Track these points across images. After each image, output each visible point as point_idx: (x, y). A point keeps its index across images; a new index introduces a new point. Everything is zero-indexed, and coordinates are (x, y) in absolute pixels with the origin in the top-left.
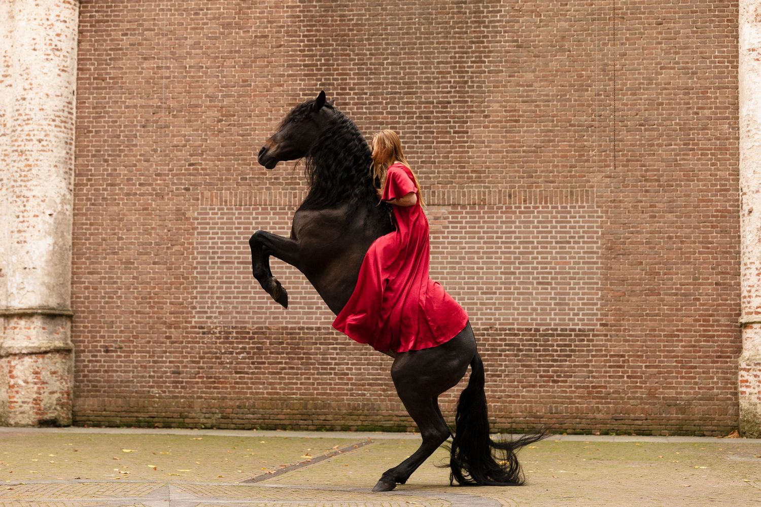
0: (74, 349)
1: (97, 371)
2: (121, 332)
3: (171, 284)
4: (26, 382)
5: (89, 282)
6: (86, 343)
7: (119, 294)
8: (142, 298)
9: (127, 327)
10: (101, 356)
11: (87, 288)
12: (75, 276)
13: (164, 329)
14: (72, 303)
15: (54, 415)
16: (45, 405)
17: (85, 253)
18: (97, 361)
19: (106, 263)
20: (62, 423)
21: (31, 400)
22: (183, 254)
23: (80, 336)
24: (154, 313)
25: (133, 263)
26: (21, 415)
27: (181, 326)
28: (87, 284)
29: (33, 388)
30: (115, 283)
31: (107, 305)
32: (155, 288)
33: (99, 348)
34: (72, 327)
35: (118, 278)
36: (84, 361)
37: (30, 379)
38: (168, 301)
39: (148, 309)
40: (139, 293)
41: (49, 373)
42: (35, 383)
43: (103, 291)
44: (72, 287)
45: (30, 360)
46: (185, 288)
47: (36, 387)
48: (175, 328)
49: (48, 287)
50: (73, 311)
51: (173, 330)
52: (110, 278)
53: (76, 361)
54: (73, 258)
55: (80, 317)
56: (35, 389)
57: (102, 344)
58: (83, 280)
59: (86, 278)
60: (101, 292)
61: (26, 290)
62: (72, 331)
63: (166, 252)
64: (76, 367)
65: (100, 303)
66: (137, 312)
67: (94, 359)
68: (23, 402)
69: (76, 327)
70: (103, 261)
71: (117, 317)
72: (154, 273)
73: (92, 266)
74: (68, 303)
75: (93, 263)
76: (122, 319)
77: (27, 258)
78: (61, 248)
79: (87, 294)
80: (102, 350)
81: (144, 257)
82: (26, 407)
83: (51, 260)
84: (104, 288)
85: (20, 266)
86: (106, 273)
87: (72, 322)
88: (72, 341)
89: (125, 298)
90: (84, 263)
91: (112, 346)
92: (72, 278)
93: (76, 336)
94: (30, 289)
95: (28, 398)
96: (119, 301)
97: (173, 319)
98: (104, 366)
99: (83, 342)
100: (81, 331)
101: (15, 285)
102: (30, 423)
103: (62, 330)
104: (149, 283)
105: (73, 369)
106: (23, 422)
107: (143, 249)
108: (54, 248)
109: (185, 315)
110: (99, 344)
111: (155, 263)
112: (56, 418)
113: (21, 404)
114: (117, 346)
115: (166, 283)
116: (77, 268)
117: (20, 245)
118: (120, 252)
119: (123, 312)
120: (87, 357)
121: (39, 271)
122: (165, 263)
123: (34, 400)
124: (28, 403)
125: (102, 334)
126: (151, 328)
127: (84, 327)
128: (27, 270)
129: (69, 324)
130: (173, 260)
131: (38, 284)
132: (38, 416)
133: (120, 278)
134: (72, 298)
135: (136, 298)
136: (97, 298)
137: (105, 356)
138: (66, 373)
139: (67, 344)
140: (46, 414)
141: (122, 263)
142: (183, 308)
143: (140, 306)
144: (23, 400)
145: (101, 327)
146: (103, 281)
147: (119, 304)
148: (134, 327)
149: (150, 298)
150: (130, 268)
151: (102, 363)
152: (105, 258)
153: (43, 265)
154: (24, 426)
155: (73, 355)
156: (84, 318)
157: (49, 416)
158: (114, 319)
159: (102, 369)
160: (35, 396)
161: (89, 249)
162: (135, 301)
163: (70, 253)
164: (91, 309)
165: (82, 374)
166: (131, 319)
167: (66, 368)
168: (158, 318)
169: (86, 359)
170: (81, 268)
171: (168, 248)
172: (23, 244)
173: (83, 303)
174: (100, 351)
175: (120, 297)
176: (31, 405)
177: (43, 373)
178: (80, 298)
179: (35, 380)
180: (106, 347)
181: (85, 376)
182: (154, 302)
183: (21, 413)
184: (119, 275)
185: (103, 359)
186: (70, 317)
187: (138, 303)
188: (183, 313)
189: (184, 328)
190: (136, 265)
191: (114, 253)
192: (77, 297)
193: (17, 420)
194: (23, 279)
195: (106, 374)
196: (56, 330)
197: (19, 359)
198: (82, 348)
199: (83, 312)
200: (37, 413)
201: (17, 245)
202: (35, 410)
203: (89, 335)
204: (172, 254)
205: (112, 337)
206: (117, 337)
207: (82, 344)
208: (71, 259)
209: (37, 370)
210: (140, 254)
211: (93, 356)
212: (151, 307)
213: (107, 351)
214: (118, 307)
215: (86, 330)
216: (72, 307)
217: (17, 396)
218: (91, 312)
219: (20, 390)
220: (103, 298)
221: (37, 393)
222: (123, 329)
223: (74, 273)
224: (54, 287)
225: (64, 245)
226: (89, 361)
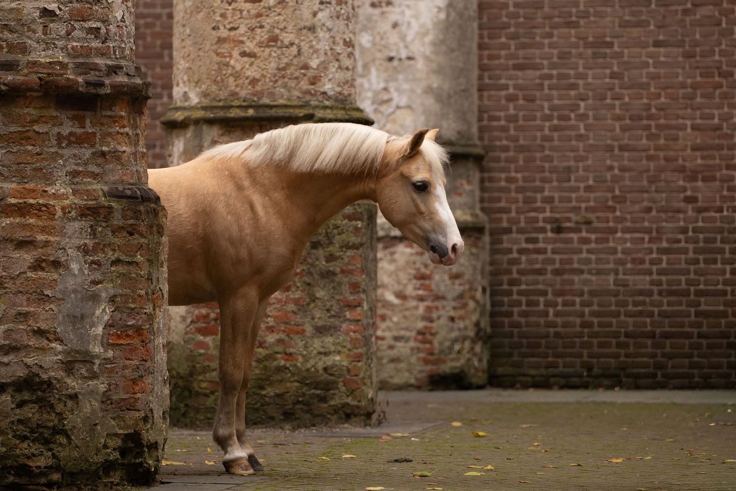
0: (487, 226)
1: (539, 272)
2: (588, 189)
3: (695, 87)
4: (401, 296)
5: (516, 87)
6: (513, 214)
7: (582, 111)
8: (631, 118)
9: (599, 180)
10: (547, 241)
11: (511, 98)
12: (486, 74)
13: (681, 183)
14: (481, 130)
15: (458, 364)
16: (441, 344)
17: (506, 26)
18: (538, 251)
19: (551, 46)
20: (474, 380)
21: (413, 334)
22: (719, 24)
23: (499, 200)
24: (657, 148)
25: (610, 45)
26: (392, 365)
27: (718, 175)
28: (511, 91)
29: (416, 308)
30: (573, 87)
31: (556, 134)
32: (658, 96)
33: (541, 224)
34: (482, 181)
35: (579, 76)
36: (510, 251)
37: (410, 290)
38: (689, 123)
39: (644, 141)
40: (625, 107)
41: (446, 277)
42: (421, 299)
43: (546, 104)
44: (481, 98)
45: (408, 250)
46: (724, 96)
47: (422, 306)
48: (704, 180)
49: (439, 99)
50: (484, 147)
51: (700, 184)
52: (561, 77)
53: (493, 252)
54: (481, 37)
55: (498, 160)
56: (421, 310)
57: (548, 214)
58: (503, 81)
59: (510, 79)
60: (542, 108)
61: (394, 104)
62: (483, 189)
63: (683, 21)
64: (492, 263)
65: (541, 128)
66: (622, 148)
67: (531, 246)
68: (397, 339)
69: (491, 180)
70: (546, 41)
71: (578, 159)
72: (657, 65)
73: (521, 53)
74: (475, 130)
75: (524, 46)
76: (590, 162)
77: (393, 38)
78: (461, 15)
79: (512, 111)
80: (549, 227)
81: (636, 32)
82: (403, 349)
83: (442, 42)
84: (549, 99)
85: (379, 55)
86: (553, 66)
87: (482, 170)
88: (483, 210)
89: (596, 118)
90: (506, 47)
91: (569, 220)
92: (481, 78)
93: (491, 200)
94: (403, 101)
95: (407, 329)
96: (582, 126)
97: (699, 161)
98: (552, 262)
99: (507, 211)
100: (501, 190)
101: (370, 94)
102: (412, 381)
103: (467, 187)
104: (646, 86)
105: (488, 268)
106: (397, 380)
107: (632, 14)
108: (448, 15)
109: (725, 152)
110: (541, 216)
111: (657, 44)
112: (462, 371)
113: (392, 342)
114: (579, 218)
115: (683, 86)
116: (490, 57)
117: (377, 11)
118: (582, 22)
119: (590, 149)
120: (515, 242)
121: (420, 64)
122: (682, 43)
123: (420, 333)
124: (407, 340)
125: (546, 193)
126: (653, 180)
127: (509, 180)
128: (395, 63)
129: (476, 176)
130: (698, 36)
131: (419, 91)
132: (429, 368)
133: (584, 76)
134: (480, 119)
135: (619, 118)
136: (534, 118)
137: (555, 241)
138: (479, 277)
139: (477, 216)
140: (444, 362)
141: (587, 45)
142: (719, 137)
143: (627, 134)
144: (396, 334)
145: (544, 180)
146: (546, 83)
147: (582, 131)
148: (615, 180)
149: (650, 117)
150: (605, 56)
151: (549, 255)
152: (550, 35)
153: (428, 52)
154: (400, 388)
155: (487, 239)
156: (508, 160)
157: (449, 366)
158: (572, 163)
159: (549, 268)
160: (421, 325)
161: (516, 16)
162: (617, 125)
163: (475, 25)
164: (522, 142)
165: (505, 278)
166: (608, 162)
167: (479, 265)
168: (667, 159)
169: (515, 248)
170: (498, 57)
171: (686, 12)
172: (385, 9)
173: (504, 129)
174: (543, 230)
175: (583, 117)
176: (412, 344)
177: (437, 277)
178: (498, 119)
179: (421, 292)
180: (557, 220)
181: (512, 283)
182: (658, 127)
183: (393, 360)
184: (581, 70)
185: (550, 247)
186: (478, 160)
187: (624, 129)
188: (720, 148)
189: (723, 180)
190: (616, 49)
191: (569, 25)
192: (492, 118)
193: (384, 375)
194: (386, 81)
195: (558, 278)
196: (456, 188)
197: (385, 248)
198: (505, 224)
199: (506, 149)
200: (426, 361)
201: (370, 10)
202: (422, 355)
203: (520, 196)
204: (693, 24)
205: (569, 200)
206: (579, 200)
207: (504, 216)
208: (476, 38)
209: (423, 270)
210: (625, 25)
211: (528, 240)
212: (650, 137)
213: (558, 230)
214: (580, 137)
215: (513, 186)
216: (481, 139)
217: (383, 325)
218: (521, 149)
219: (389, 313)
220: (549, 118)
221: (424, 318)
222: (591, 182)
223: (482, 68)
224: (450, 97)
225: (466, 8)
226: (521, 251)
